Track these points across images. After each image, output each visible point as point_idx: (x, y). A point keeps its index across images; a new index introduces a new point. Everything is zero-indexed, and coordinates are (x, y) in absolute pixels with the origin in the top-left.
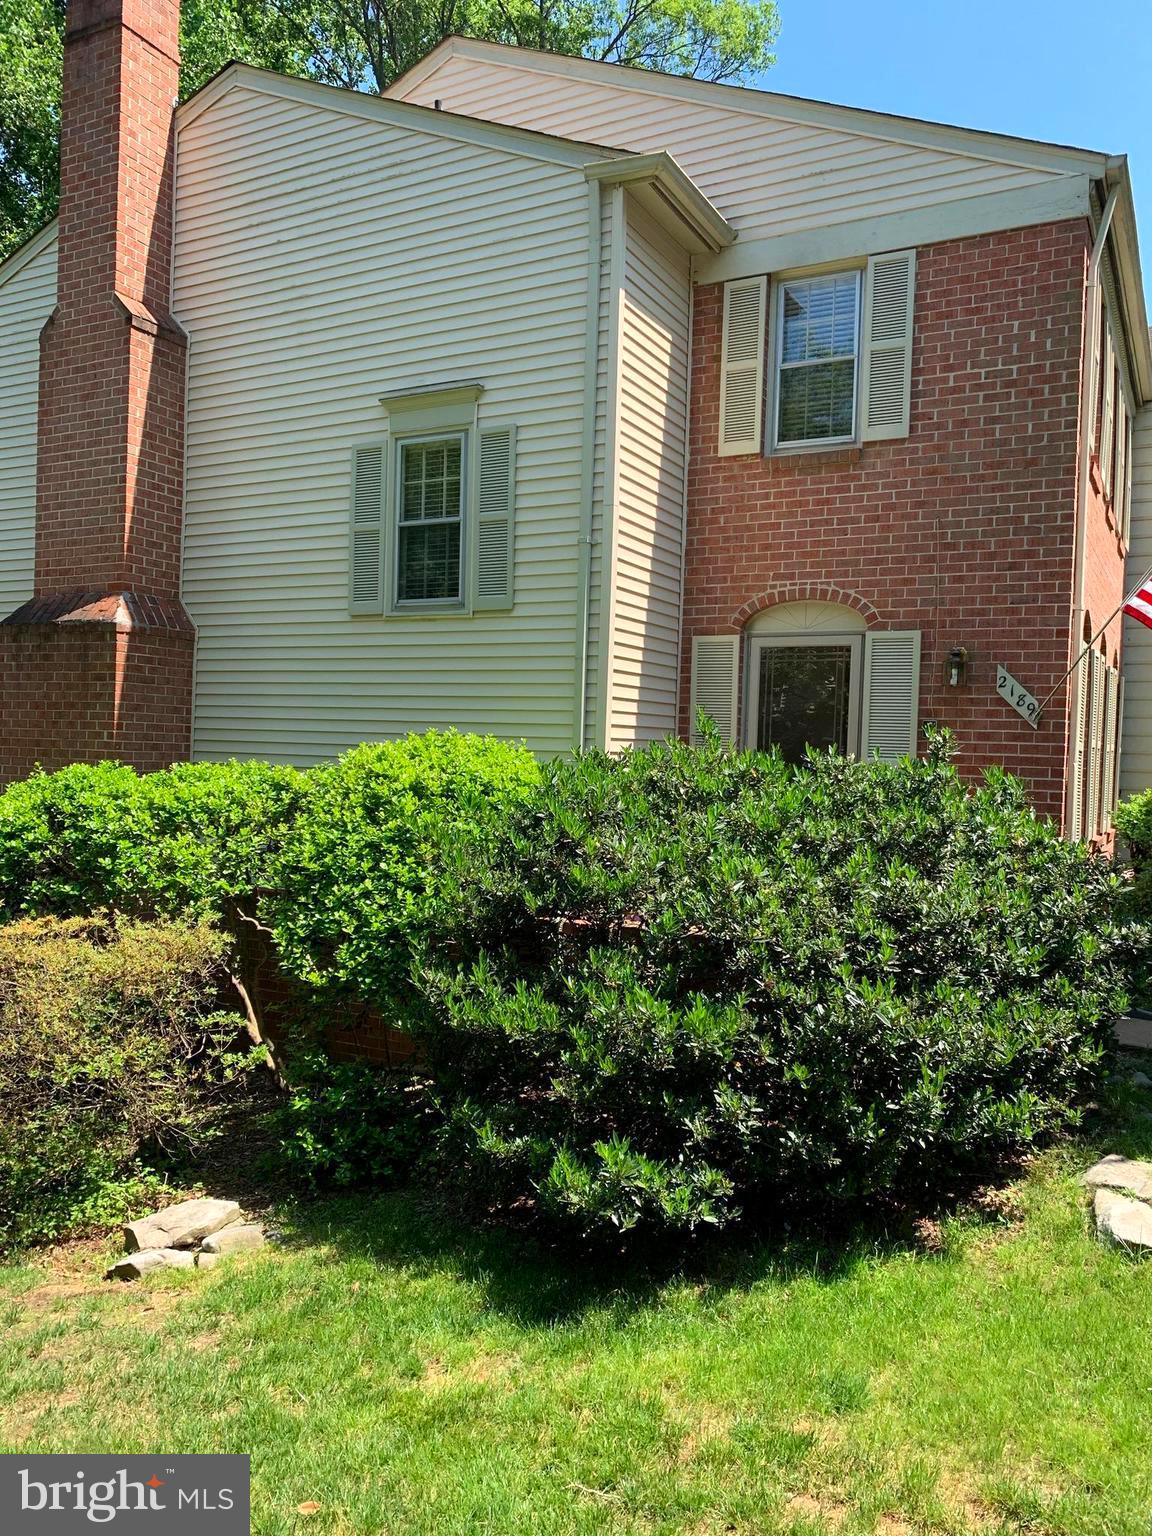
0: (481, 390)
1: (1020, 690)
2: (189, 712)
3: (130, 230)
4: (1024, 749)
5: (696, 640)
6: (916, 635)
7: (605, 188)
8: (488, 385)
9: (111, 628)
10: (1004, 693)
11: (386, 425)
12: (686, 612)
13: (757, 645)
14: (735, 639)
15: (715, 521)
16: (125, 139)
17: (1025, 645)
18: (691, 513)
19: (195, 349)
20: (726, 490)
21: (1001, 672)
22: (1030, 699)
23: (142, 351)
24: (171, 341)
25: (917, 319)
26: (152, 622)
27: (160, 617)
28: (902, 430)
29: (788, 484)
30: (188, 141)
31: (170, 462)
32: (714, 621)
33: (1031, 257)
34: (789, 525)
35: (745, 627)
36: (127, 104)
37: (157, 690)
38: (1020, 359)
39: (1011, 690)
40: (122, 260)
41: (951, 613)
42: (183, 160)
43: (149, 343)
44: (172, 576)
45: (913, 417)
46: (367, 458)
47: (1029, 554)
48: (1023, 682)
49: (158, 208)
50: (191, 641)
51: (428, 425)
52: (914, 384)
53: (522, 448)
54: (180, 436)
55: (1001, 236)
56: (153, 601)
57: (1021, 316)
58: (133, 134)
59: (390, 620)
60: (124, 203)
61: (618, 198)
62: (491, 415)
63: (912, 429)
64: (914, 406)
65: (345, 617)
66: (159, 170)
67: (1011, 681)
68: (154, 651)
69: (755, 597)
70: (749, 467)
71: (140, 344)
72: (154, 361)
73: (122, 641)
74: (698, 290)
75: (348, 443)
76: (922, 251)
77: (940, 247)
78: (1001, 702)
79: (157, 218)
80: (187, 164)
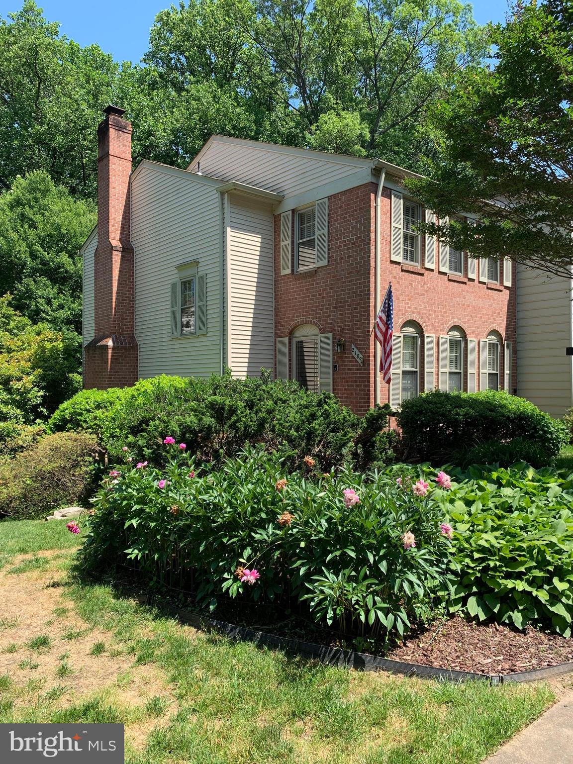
0: (198, 262)
1: (358, 352)
2: (137, 372)
3: (114, 219)
4: (360, 374)
5: (277, 339)
6: (331, 335)
7: (222, 194)
8: (200, 260)
9: (106, 347)
10: (353, 354)
11: (177, 276)
12: (275, 330)
13: (294, 341)
14: (287, 339)
15: (281, 298)
16: (111, 191)
17: (359, 336)
18: (275, 295)
19: (137, 253)
20: (284, 286)
21: (353, 346)
22: (361, 356)
23: (117, 258)
24: (128, 251)
25: (329, 222)
26: (122, 344)
27: (125, 341)
28: (325, 263)
29: (299, 283)
30: (135, 185)
31: (129, 291)
32: (282, 333)
33: (357, 198)
34: (300, 298)
35: (291, 333)
36: (112, 179)
37: (125, 366)
38: (356, 234)
39: (355, 352)
40: (111, 229)
41: (340, 326)
42: (133, 192)
43: (120, 254)
44: (132, 328)
45: (329, 258)
46: (174, 286)
47: (359, 304)
48: (359, 349)
49: (125, 209)
50: (137, 349)
51: (187, 274)
52: (329, 246)
53: (208, 281)
54: (133, 282)
55: (350, 190)
56: (124, 337)
57: (356, 219)
58: (114, 188)
59: (180, 339)
60: (112, 210)
61: (226, 196)
62: (202, 270)
63: (329, 262)
64: (329, 253)
65: (170, 339)
66: (125, 197)
67: (355, 349)
68: (122, 353)
69: (292, 323)
70: (288, 278)
71: (116, 255)
72: (122, 259)
73: (110, 351)
74: (275, 217)
75: (170, 282)
76: (329, 198)
77: (334, 196)
78: (353, 357)
79: (124, 212)
80: (135, 192)
